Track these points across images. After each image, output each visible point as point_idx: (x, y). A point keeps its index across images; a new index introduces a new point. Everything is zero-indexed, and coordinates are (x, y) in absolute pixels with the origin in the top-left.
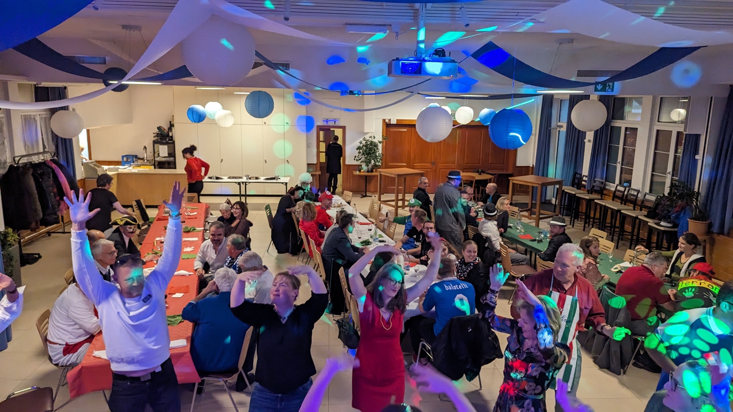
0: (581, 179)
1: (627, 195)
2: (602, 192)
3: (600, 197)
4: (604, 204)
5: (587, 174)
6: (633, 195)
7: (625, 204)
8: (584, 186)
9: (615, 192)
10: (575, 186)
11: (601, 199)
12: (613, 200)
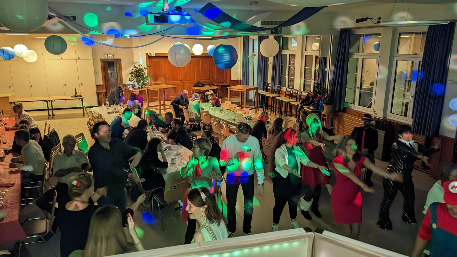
0: (267, 86)
1: (292, 93)
2: (279, 92)
3: (278, 95)
4: (280, 99)
5: (270, 83)
6: (296, 93)
7: (291, 99)
8: (270, 90)
9: (286, 92)
10: (265, 90)
11: (279, 96)
12: (285, 96)
